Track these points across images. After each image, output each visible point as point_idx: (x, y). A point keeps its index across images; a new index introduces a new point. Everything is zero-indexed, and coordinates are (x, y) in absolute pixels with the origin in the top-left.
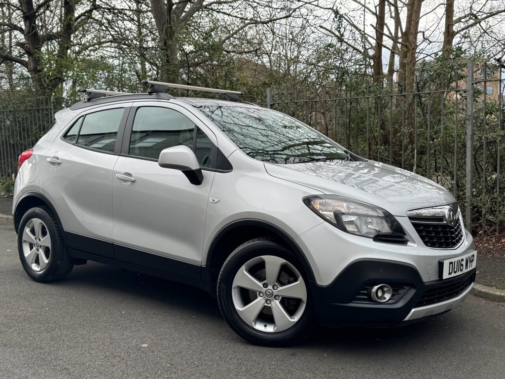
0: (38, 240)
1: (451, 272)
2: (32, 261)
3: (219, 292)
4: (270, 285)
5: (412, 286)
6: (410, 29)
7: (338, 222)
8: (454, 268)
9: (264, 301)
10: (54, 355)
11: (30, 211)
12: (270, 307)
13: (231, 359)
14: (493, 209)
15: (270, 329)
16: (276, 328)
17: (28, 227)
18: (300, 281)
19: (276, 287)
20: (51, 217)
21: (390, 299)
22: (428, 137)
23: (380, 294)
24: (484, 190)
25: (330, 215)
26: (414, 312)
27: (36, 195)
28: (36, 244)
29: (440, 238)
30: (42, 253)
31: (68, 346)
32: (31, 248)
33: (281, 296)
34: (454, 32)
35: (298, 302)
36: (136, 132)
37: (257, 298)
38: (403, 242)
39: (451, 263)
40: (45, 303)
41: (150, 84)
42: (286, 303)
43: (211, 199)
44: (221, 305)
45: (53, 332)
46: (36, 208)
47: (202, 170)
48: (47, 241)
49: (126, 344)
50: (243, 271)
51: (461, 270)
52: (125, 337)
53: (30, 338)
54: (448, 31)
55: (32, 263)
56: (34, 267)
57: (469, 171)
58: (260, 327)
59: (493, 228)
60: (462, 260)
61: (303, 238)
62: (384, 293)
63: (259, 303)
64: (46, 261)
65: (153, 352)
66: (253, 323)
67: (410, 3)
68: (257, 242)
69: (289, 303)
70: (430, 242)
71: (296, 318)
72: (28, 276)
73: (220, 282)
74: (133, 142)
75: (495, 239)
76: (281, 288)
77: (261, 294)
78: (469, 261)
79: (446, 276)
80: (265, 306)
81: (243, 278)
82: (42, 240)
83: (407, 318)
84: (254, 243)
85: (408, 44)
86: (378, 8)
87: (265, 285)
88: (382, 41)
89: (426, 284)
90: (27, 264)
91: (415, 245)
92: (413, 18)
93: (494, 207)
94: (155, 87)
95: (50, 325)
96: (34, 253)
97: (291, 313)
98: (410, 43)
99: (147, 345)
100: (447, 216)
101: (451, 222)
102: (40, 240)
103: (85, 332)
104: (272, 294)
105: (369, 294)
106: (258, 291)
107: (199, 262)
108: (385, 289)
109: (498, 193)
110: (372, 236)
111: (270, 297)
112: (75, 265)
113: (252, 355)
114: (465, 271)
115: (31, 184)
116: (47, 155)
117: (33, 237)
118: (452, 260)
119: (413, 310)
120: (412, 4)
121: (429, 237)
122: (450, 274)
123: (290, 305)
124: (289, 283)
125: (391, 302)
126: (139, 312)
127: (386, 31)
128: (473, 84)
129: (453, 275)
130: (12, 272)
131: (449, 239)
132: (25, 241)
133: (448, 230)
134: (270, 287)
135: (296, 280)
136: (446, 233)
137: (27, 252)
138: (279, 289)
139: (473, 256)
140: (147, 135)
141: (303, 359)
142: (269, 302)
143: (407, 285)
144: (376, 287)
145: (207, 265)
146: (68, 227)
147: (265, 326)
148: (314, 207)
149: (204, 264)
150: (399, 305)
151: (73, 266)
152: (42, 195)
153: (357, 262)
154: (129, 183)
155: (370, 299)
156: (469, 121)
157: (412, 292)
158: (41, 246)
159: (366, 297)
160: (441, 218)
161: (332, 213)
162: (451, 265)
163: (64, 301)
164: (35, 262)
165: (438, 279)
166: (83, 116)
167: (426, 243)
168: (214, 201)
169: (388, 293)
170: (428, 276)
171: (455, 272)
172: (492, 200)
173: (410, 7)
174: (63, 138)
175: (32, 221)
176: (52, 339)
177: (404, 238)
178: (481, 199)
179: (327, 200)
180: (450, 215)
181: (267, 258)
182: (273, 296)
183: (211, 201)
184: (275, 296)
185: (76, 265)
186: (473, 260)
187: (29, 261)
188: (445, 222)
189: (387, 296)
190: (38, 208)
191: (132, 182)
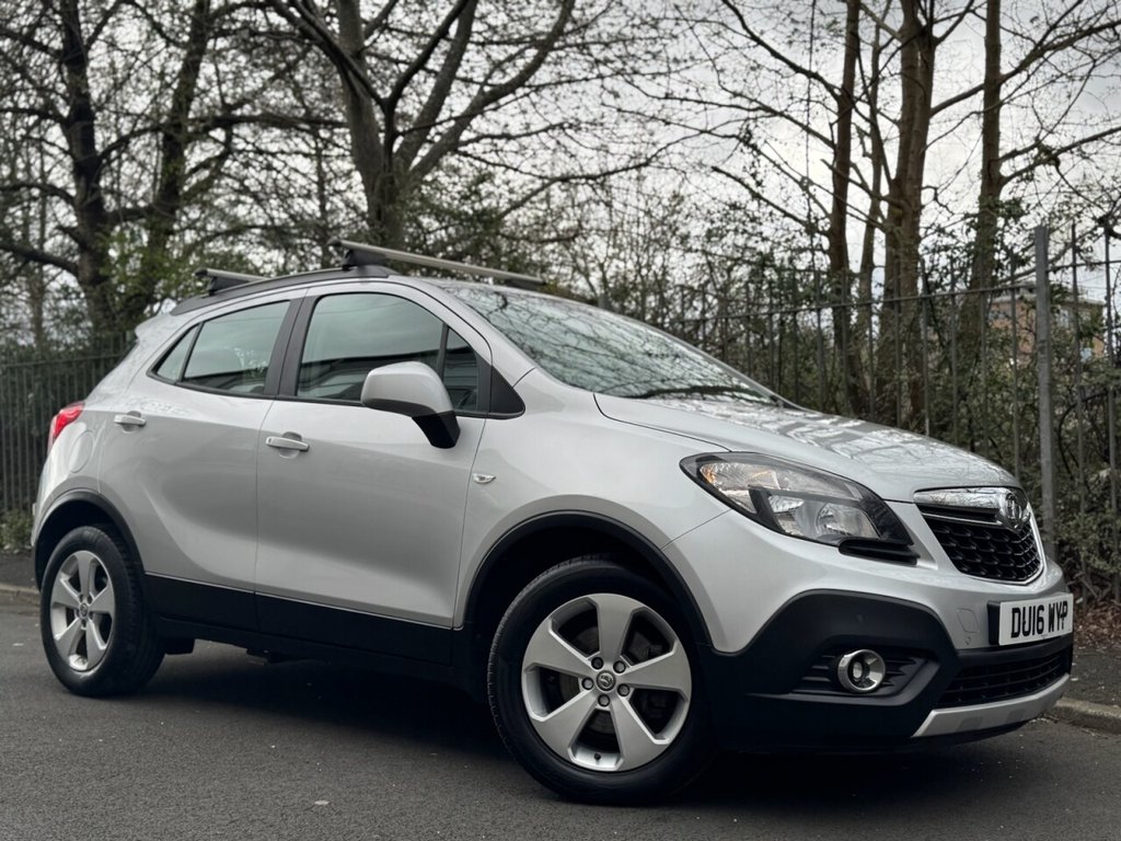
0: (85, 601)
1: (1016, 631)
2: (72, 646)
3: (493, 679)
4: (608, 660)
5: (929, 656)
6: (906, 171)
7: (760, 510)
8: (1024, 623)
9: (594, 699)
10: (113, 818)
11: (71, 535)
12: (608, 713)
13: (518, 826)
14: (1105, 546)
15: (608, 764)
16: (621, 761)
17: (65, 571)
18: (677, 651)
19: (620, 667)
20: (117, 546)
21: (880, 686)
22: (955, 392)
23: (857, 674)
24: (1084, 506)
25: (742, 495)
26: (937, 717)
27: (88, 498)
28: (82, 607)
29: (988, 556)
30: (92, 629)
31: (145, 803)
32: (70, 619)
33: (632, 685)
34: (1001, 177)
35: (673, 698)
36: (309, 365)
37: (577, 691)
38: (909, 559)
39: (1016, 610)
40: (96, 731)
41: (346, 247)
42: (644, 704)
43: (475, 475)
44: (497, 711)
45: (113, 780)
46: (85, 528)
47: (458, 418)
48: (105, 600)
49: (278, 801)
50: (547, 629)
51: (1040, 632)
52: (275, 789)
53: (62, 790)
54: (990, 175)
55: (70, 654)
56: (75, 662)
57: (1047, 463)
58: (584, 760)
59: (1106, 591)
60: (1041, 608)
61: (681, 546)
62: (866, 670)
63: (582, 703)
64: (103, 647)
65: (340, 813)
66: (570, 751)
67: (905, 118)
68: (579, 563)
69: (650, 705)
70: (967, 563)
71: (667, 739)
72: (60, 685)
73: (495, 660)
74: (304, 382)
75: (1112, 614)
76: (631, 669)
77: (588, 684)
78: (1057, 613)
79: (1005, 638)
80: (596, 711)
81: (548, 646)
82: (94, 599)
83: (920, 732)
84: (573, 565)
85: (902, 202)
86: (835, 127)
87: (597, 663)
88: (845, 196)
89: (961, 654)
90: (59, 655)
91: (935, 567)
92: (912, 148)
93: (1107, 542)
94: (358, 255)
95: (107, 767)
96: (76, 629)
97: (657, 726)
98: (906, 200)
99: (326, 803)
100: (1002, 511)
101: (1013, 524)
102: (90, 599)
103: (186, 780)
104: (614, 682)
105: (833, 673)
106: (581, 676)
107: (447, 619)
108: (869, 662)
109: (1114, 510)
110: (836, 542)
111: (606, 691)
112: (166, 656)
113: (567, 819)
114: (1047, 634)
115: (77, 475)
116: (116, 409)
117: (75, 595)
118: (1020, 604)
119: (933, 713)
120: (908, 121)
121: (962, 550)
122: (1015, 635)
123: (655, 707)
124: (651, 656)
125: (883, 691)
126: (309, 746)
127: (853, 175)
128: (1047, 273)
129: (1021, 639)
130: (24, 679)
131: (1009, 562)
132: (57, 605)
133: (1007, 540)
134: (608, 666)
135: (667, 649)
136: (1001, 546)
137: (60, 629)
138: (627, 671)
139: (1065, 603)
140: (332, 369)
141: (683, 827)
142: (605, 701)
143: (919, 653)
144: (848, 657)
145: (465, 624)
146: (154, 565)
147: (598, 758)
148: (706, 481)
149: (458, 624)
150: (903, 699)
151: (162, 656)
152: (99, 498)
153: (801, 599)
154: (295, 455)
155: (836, 685)
156: (1042, 353)
157: (931, 671)
158: (91, 613)
159: (826, 680)
160: (989, 513)
161: (747, 493)
162: (1017, 615)
163: (139, 728)
164: (78, 653)
165: (987, 645)
166: (197, 325)
167: (959, 565)
168: (482, 478)
169: (877, 671)
170: (966, 637)
171: (1026, 634)
172: (1102, 527)
173: (906, 127)
174: (152, 374)
175: (75, 558)
176: (111, 791)
177: (908, 550)
178: (1078, 526)
179: (736, 465)
180: (1009, 508)
181: (600, 599)
182: (615, 688)
183: (477, 479)
184: (621, 686)
185: (170, 653)
186: (1065, 615)
187: (63, 650)
188: (999, 523)
189: (876, 678)
190: (90, 528)
191: (302, 451)
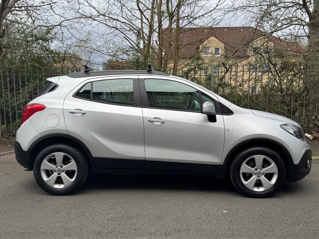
0: (59, 167)
2: (54, 181)
7: (296, 135)
9: (256, 177)
12: (260, 179)
15: (261, 189)
16: (264, 189)
18: (273, 165)
19: (261, 170)
28: (58, 169)
30: (65, 175)
33: (264, 173)
37: (252, 176)
50: (244, 164)
55: (54, 184)
58: (256, 189)
61: (288, 144)
64: (71, 180)
66: (253, 188)
69: (267, 176)
76: (264, 170)
80: (257, 179)
82: (64, 166)
87: (256, 169)
90: (48, 185)
96: (55, 176)
102: (62, 167)
104: (260, 173)
106: (252, 173)
111: (258, 175)
117: (53, 166)
124: (267, 166)
132: (44, 170)
134: (259, 170)
135: (271, 165)
142: (259, 177)
144: (308, 161)
147: (258, 189)
149: (222, 163)
153: (306, 151)
154: (159, 123)
155: (306, 167)
158: (63, 171)
161: (293, 131)
168: (229, 130)
174: (75, 96)
175: (53, 155)
181: (256, 156)
183: (227, 130)
184: (262, 174)
191: (162, 122)
